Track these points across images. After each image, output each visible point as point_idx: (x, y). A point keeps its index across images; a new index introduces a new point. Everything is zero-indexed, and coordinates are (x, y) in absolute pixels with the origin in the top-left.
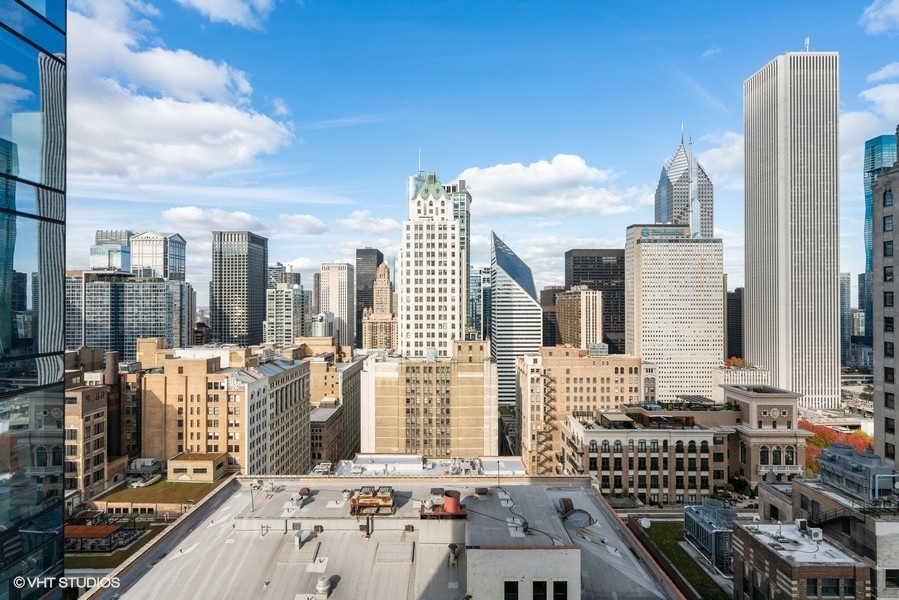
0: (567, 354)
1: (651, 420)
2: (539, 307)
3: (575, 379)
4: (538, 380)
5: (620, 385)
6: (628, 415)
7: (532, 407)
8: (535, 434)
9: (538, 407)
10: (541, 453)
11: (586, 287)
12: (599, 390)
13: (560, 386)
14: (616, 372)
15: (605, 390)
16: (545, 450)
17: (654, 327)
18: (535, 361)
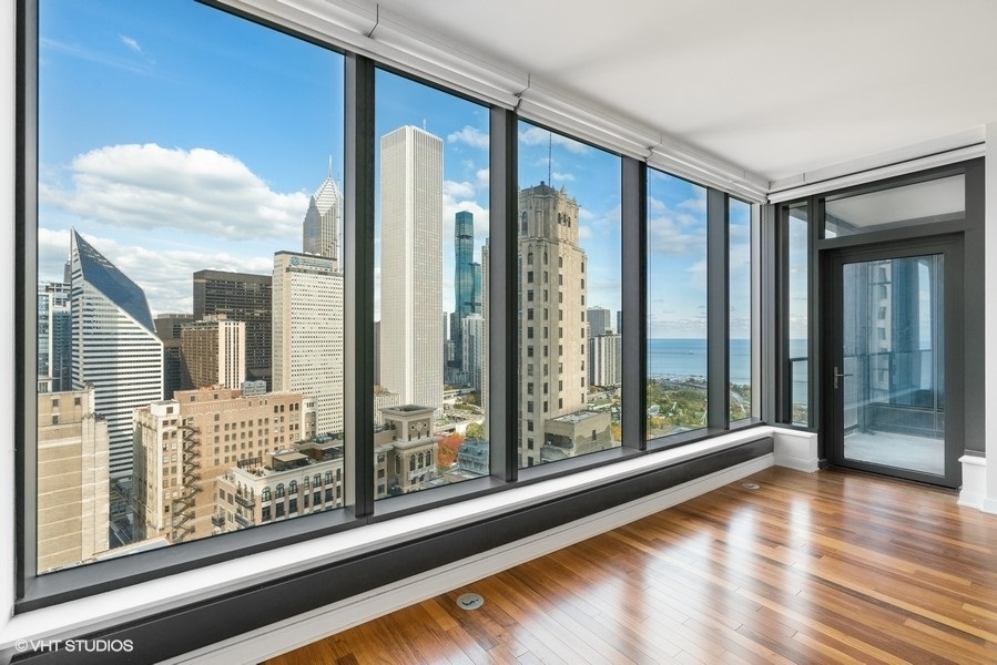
0: (216, 397)
1: (324, 452)
2: (158, 341)
3: (227, 426)
4: (174, 434)
5: (280, 424)
6: (301, 452)
7: (165, 471)
8: (169, 504)
9: (174, 470)
10: (178, 527)
11: (224, 317)
12: (255, 433)
13: (206, 438)
14: (276, 411)
15: (263, 432)
16: (185, 520)
17: (303, 361)
18: (170, 410)
